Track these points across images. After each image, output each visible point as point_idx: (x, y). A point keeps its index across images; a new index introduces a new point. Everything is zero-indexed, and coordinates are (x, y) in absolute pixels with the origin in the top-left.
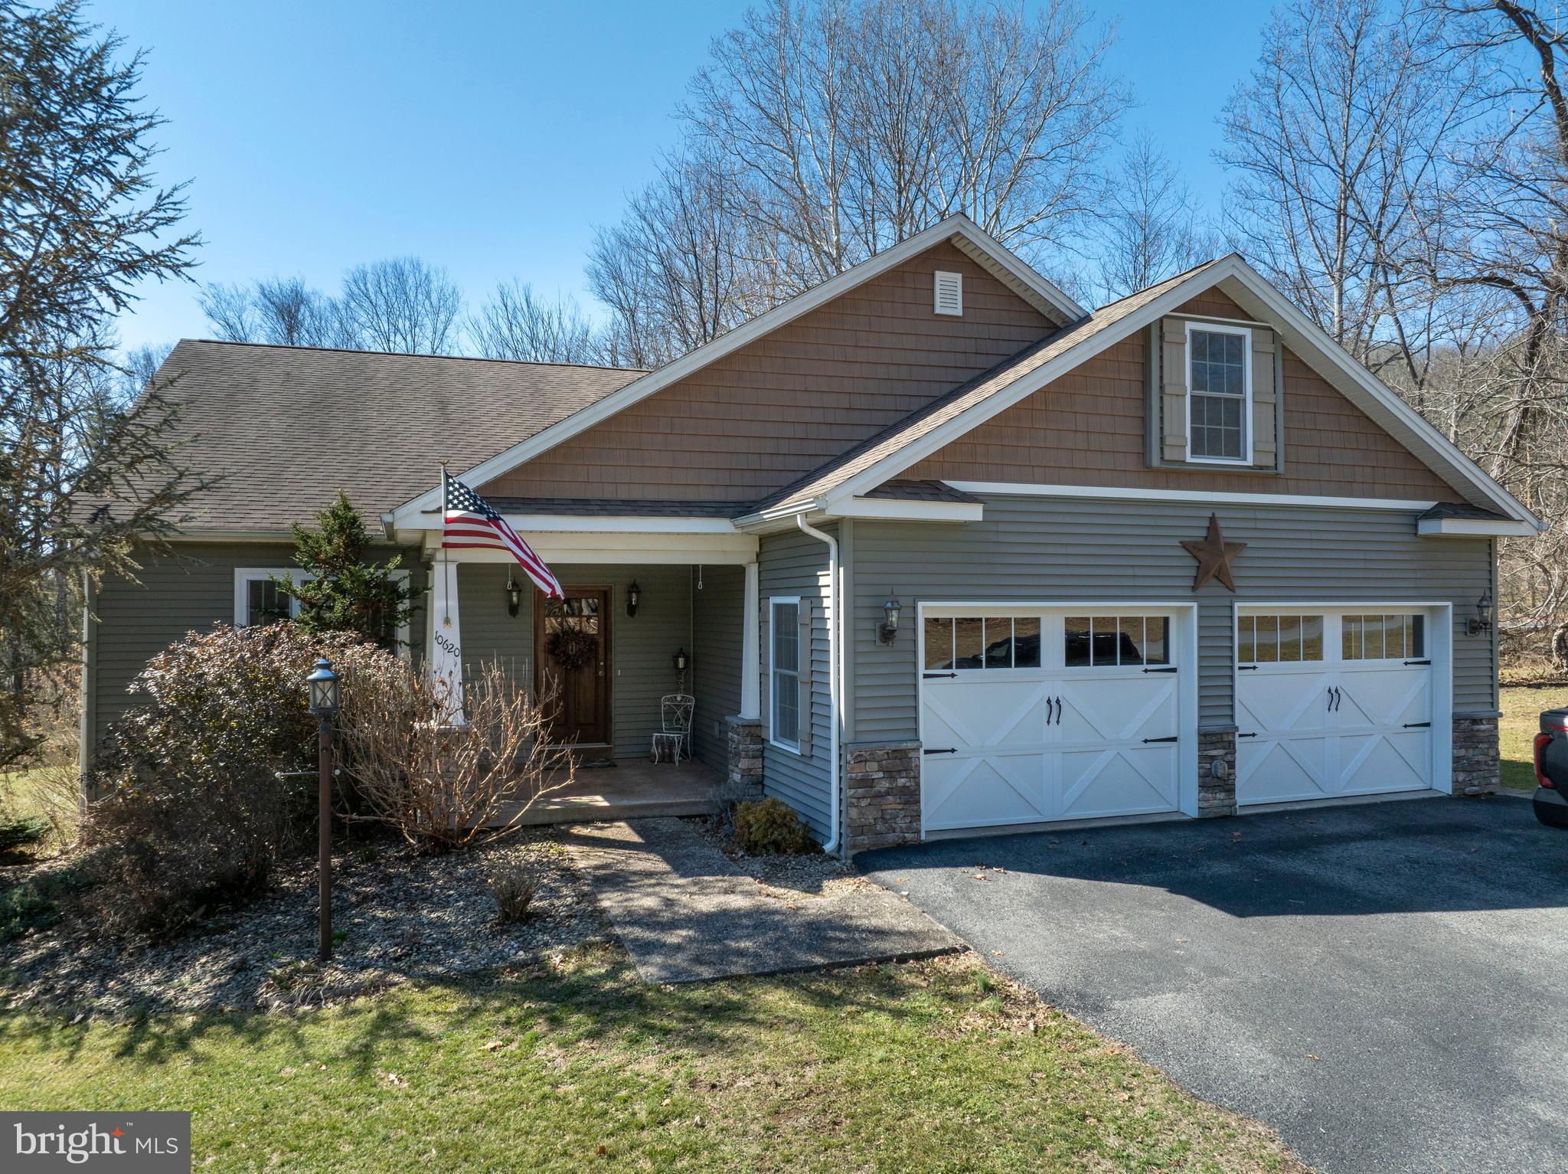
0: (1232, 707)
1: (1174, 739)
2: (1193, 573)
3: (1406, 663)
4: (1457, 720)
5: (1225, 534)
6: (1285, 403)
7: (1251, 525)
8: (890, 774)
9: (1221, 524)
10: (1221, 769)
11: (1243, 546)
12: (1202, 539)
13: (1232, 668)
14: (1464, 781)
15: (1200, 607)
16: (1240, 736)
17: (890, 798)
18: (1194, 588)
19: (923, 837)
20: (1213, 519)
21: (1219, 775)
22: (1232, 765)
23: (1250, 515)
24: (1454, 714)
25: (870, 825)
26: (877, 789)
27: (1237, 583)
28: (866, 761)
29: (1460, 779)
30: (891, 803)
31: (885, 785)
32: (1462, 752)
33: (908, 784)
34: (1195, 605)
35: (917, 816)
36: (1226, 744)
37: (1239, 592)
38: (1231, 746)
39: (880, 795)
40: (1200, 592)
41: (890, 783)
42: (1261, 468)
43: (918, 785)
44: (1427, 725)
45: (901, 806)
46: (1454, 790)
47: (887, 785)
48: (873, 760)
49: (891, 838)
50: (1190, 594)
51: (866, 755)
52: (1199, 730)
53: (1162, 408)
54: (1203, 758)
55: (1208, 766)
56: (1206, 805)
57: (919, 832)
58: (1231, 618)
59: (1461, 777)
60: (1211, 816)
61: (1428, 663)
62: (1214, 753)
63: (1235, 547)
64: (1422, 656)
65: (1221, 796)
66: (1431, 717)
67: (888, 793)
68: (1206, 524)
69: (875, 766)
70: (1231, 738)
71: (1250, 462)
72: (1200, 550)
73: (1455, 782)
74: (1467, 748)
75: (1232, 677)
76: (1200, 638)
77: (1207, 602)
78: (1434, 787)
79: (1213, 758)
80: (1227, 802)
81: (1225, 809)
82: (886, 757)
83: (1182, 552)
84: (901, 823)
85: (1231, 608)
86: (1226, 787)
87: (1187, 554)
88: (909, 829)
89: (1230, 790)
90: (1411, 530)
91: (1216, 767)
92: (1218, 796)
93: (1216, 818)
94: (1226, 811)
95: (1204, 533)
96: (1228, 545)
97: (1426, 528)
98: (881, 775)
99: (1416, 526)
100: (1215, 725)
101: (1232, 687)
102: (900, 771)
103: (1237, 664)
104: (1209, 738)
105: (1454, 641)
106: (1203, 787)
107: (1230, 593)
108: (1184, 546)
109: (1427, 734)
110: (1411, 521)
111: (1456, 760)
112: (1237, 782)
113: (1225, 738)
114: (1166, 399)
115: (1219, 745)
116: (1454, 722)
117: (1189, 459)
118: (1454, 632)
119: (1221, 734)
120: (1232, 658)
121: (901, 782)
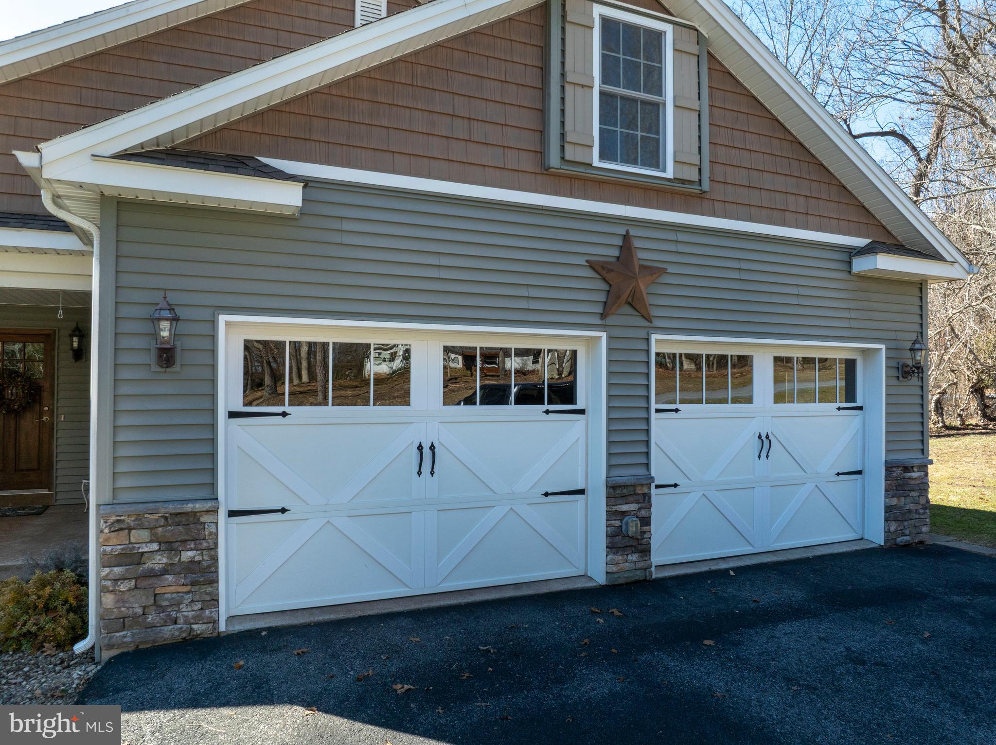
0: (648, 454)
1: (581, 492)
2: (602, 297)
3: (839, 409)
4: (890, 467)
5: (641, 255)
6: (711, 115)
7: (672, 247)
8: (169, 546)
9: (637, 243)
10: (633, 527)
11: (663, 271)
12: (614, 260)
13: (648, 409)
14: (896, 531)
15: (610, 338)
16: (657, 487)
17: (170, 578)
18: (603, 316)
19: (222, 627)
20: (626, 237)
21: (630, 534)
22: (646, 521)
23: (671, 236)
24: (886, 462)
25: (135, 616)
26: (149, 565)
27: (654, 312)
28: (130, 529)
29: (892, 529)
30: (170, 586)
31: (160, 561)
32: (894, 501)
33: (197, 559)
34: (604, 335)
35: (214, 601)
36: (641, 498)
37: (657, 323)
38: (646, 500)
39: (153, 574)
40: (610, 321)
41: (168, 558)
42: (683, 181)
43: (215, 559)
44: (859, 472)
45: (188, 588)
46: (886, 541)
47: (165, 560)
48: (140, 527)
49: (169, 633)
50: (599, 322)
51: (130, 521)
52: (607, 482)
53: (563, 99)
54: (611, 514)
55: (618, 523)
56: (614, 569)
57: (215, 622)
58: (648, 352)
59: (893, 527)
60: (621, 581)
61: (860, 408)
62: (625, 508)
63: (654, 271)
64: (854, 401)
65: (634, 557)
66: (863, 463)
67: (165, 572)
68: (619, 242)
69: (145, 534)
70: (646, 490)
71: (669, 174)
72: (610, 271)
73: (887, 532)
74: (899, 497)
75: (648, 420)
76: (610, 373)
77: (617, 332)
78: (866, 537)
79: (624, 514)
80: (640, 565)
81: (638, 573)
82: (162, 522)
83: (589, 273)
84: (187, 611)
85: (648, 340)
86: (640, 547)
87: (597, 276)
88: (197, 619)
89: (645, 551)
90: (844, 267)
91: (627, 524)
92: (630, 557)
93: (627, 584)
94: (639, 576)
95: (616, 253)
96: (643, 268)
97: (861, 265)
98: (155, 546)
99: (850, 263)
100: (626, 475)
101: (648, 431)
102: (184, 541)
103: (654, 406)
104: (618, 491)
105: (887, 386)
106: (612, 548)
107: (647, 324)
108: (592, 265)
109: (859, 482)
110: (844, 257)
111: (888, 509)
112: (653, 542)
113: (639, 491)
114: (569, 89)
115: (631, 499)
116: (886, 470)
117: (596, 162)
118: (887, 376)
119: (634, 486)
120: (647, 398)
121: (187, 555)
